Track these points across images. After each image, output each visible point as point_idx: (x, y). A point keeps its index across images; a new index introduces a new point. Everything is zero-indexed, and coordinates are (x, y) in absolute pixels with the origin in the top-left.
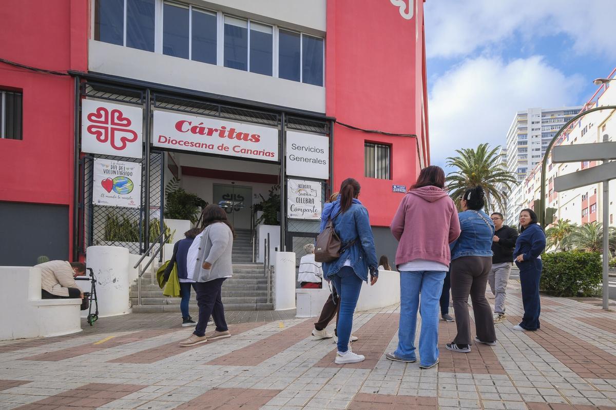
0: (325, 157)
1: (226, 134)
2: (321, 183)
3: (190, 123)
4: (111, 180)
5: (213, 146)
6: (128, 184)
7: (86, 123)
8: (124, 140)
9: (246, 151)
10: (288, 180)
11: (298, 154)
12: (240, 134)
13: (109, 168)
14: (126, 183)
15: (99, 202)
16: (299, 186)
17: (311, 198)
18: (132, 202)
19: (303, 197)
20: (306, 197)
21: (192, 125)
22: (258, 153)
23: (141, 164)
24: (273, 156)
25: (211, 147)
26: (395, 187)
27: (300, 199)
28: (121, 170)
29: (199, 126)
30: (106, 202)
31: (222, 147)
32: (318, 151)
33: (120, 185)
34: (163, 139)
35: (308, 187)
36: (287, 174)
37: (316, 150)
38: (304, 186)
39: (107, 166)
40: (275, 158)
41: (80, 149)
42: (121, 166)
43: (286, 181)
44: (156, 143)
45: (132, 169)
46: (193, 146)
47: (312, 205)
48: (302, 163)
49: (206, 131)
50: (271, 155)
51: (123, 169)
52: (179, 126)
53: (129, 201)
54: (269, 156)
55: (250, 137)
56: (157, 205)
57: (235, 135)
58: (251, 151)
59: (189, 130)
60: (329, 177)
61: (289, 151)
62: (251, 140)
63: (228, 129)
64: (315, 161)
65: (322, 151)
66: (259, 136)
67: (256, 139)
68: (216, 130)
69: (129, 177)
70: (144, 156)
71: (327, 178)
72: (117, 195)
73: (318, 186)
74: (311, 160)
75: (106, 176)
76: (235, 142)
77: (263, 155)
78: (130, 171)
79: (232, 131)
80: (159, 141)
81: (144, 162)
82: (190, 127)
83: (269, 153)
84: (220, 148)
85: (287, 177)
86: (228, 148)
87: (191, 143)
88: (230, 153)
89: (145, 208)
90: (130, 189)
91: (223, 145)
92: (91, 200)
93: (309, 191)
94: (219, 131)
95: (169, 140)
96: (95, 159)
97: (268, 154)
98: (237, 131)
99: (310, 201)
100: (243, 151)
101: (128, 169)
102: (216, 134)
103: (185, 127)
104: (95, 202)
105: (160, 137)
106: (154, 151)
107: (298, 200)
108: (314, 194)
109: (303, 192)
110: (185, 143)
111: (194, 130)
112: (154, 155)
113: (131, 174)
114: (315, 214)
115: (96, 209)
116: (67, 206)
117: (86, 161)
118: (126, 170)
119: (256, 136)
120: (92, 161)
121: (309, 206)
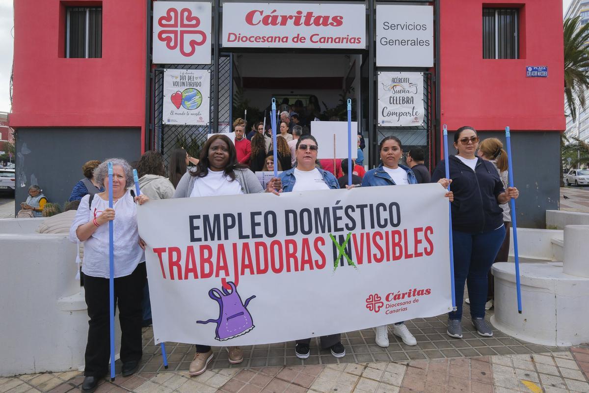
0: (429, 35)
1: (303, 20)
2: (422, 73)
3: (261, 13)
4: (180, 93)
5: (287, 38)
6: (197, 97)
7: (157, 29)
8: (193, 43)
9: (325, 40)
10: (379, 73)
11: (391, 35)
12: (319, 18)
13: (178, 80)
14: (195, 95)
15: (169, 121)
16: (394, 80)
17: (410, 95)
18: (201, 118)
19: (398, 95)
20: (402, 95)
21: (264, 14)
22: (340, 40)
23: (209, 71)
24: (360, 42)
25: (285, 40)
26: (530, 69)
27: (395, 98)
28: (190, 81)
29: (272, 15)
30: (175, 121)
31: (298, 39)
32: (418, 27)
33: (189, 99)
34: (232, 37)
35: (406, 80)
36: (378, 65)
37: (415, 27)
38: (400, 80)
39: (177, 77)
40: (362, 45)
41: (151, 61)
42: (190, 75)
43: (376, 75)
44: (225, 44)
45: (200, 78)
46: (265, 41)
47: (411, 105)
48: (397, 48)
49: (279, 20)
50: (357, 41)
51: (192, 80)
52: (249, 18)
53: (198, 116)
54: (354, 42)
55: (330, 21)
56: (226, 121)
57: (312, 19)
58: (332, 38)
59: (260, 21)
60: (435, 64)
61: (380, 32)
62: (332, 24)
63: (304, 14)
64: (415, 43)
65: (424, 27)
66: (341, 18)
67: (338, 21)
68: (291, 17)
69: (198, 88)
70: (213, 61)
71: (431, 65)
72: (186, 111)
73: (418, 79)
74: (409, 42)
75: (175, 90)
76: (313, 29)
77: (347, 42)
78: (199, 80)
79: (309, 15)
80: (229, 41)
81: (212, 68)
82: (261, 18)
83: (355, 38)
84: (295, 40)
85: (378, 69)
86: (305, 39)
87: (263, 38)
88: (308, 45)
89: (215, 124)
90: (199, 103)
91: (298, 35)
92: (161, 119)
93: (406, 86)
94: (294, 18)
95: (239, 37)
96: (165, 70)
97: (352, 41)
98: (315, 15)
99: (409, 101)
100: (322, 40)
101: (197, 78)
102: (290, 22)
103: (257, 18)
104: (165, 121)
105: (230, 34)
106: (222, 53)
107: (392, 101)
108: (413, 89)
109: (398, 88)
110: (256, 39)
111: (265, 21)
112: (222, 59)
113: (199, 84)
114: (416, 118)
115: (166, 129)
116: (140, 128)
117: (157, 74)
118: (195, 80)
119: (339, 18)
120: (162, 73)
121: (406, 108)
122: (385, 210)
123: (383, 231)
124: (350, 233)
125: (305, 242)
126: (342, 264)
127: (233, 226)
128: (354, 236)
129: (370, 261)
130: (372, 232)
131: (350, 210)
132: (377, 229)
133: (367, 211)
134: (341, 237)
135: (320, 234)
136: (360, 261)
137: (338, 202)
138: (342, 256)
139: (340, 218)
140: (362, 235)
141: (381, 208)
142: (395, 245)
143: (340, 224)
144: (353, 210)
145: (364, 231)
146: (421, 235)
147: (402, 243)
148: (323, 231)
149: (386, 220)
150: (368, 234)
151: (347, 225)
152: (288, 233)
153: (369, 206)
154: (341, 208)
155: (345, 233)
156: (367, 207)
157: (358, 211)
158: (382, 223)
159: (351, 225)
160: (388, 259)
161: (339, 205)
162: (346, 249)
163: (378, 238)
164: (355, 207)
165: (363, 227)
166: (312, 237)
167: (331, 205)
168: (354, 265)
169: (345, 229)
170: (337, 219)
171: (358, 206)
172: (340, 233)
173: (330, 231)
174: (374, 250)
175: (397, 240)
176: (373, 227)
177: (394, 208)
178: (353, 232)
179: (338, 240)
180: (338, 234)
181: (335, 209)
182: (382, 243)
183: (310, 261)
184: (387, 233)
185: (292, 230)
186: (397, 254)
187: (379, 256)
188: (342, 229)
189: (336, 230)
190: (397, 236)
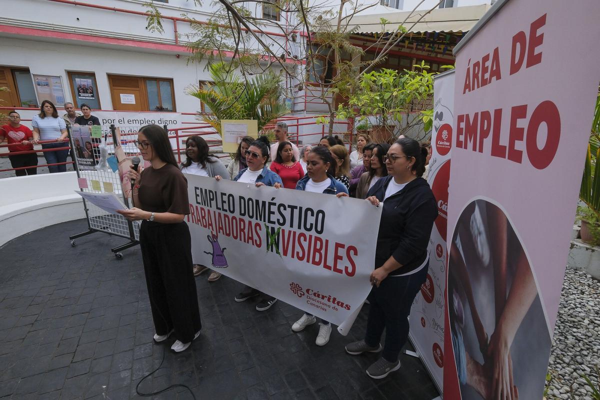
122: (312, 215)
123: (308, 234)
124: (280, 228)
125: (250, 223)
126: (272, 251)
127: (213, 199)
128: (283, 231)
129: (293, 257)
130: (298, 232)
131: (282, 208)
132: (303, 230)
133: (296, 212)
134: (273, 229)
135: (258, 221)
136: (285, 253)
137: (273, 199)
138: (272, 244)
139: (273, 213)
140: (290, 232)
141: (309, 213)
142: (316, 250)
143: (274, 218)
144: (285, 209)
145: (292, 230)
146: (342, 252)
147: (323, 252)
148: (261, 220)
149: (312, 225)
150: (295, 233)
151: (278, 220)
152: (241, 214)
153: (298, 208)
154: (275, 204)
155: (276, 226)
156: (297, 209)
157: (289, 210)
158: (308, 226)
159: (281, 221)
160: (308, 261)
161: (274, 201)
162: (275, 239)
163: (302, 238)
164: (287, 207)
165: (292, 226)
166: (254, 221)
167: (268, 200)
168: (280, 254)
169: (276, 223)
170: (271, 213)
171: (289, 206)
172: (273, 225)
173: (265, 221)
174: (298, 248)
175: (318, 247)
176: (299, 227)
177: (320, 215)
178: (283, 227)
179: (270, 230)
180: (271, 225)
181: (270, 204)
182: (305, 245)
183: (252, 238)
184: (311, 236)
185: (243, 212)
186: (317, 259)
187: (301, 255)
188: (274, 223)
189: (270, 222)
190: (319, 243)
